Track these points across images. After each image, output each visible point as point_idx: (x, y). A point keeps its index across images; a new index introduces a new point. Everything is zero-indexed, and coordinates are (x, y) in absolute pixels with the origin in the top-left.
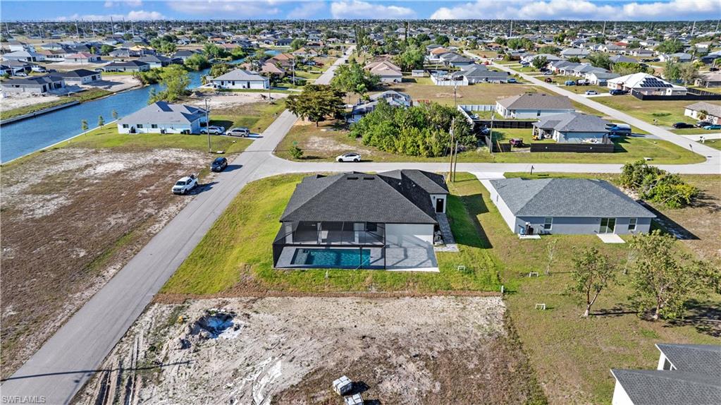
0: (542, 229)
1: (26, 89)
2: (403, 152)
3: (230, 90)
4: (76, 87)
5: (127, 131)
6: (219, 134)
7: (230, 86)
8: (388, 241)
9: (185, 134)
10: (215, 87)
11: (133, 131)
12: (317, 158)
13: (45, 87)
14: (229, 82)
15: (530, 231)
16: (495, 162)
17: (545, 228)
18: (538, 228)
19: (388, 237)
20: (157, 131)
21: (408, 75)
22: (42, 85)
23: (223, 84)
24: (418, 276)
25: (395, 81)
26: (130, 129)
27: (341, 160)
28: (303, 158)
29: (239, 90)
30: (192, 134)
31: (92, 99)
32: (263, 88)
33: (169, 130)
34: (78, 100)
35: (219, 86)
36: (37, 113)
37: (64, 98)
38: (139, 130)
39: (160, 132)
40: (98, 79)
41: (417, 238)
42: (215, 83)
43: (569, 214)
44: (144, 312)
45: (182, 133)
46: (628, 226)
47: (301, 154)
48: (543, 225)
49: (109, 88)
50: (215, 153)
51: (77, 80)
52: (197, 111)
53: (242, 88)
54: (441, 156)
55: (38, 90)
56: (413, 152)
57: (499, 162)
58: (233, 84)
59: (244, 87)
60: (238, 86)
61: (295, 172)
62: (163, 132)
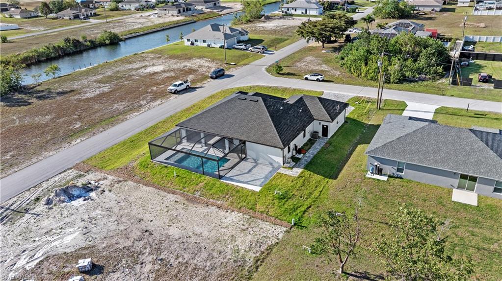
0: (395, 171)
1: (170, 12)
2: (365, 76)
3: (291, 15)
4: (202, 10)
5: (190, 43)
6: (244, 50)
7: (293, 12)
8: (249, 156)
9: (222, 48)
10: (283, 12)
11: (192, 44)
12: (294, 75)
13: (179, 11)
14: (293, 9)
15: (380, 171)
16: (443, 95)
17: (397, 171)
18: (389, 169)
19: (248, 152)
20: (205, 45)
21: (455, 4)
22: (178, 9)
23: (288, 10)
24: (238, 191)
25: (433, 10)
26: (190, 42)
27: (306, 79)
28: (283, 74)
29: (299, 15)
30: (227, 49)
31: (205, 19)
32: (316, 14)
33: (213, 45)
34: (195, 19)
35: (286, 12)
36: (164, 28)
37: (187, 18)
38: (196, 43)
39: (207, 46)
40: (217, 5)
41: (270, 158)
42: (283, 10)
43: (423, 162)
44: (60, 174)
45: (220, 47)
46: (492, 188)
47: (282, 70)
48: (396, 168)
49: (221, 11)
50: (230, 64)
51: (203, 5)
52: (239, 32)
53: (301, 14)
54: (397, 83)
55: (175, 12)
56: (372, 77)
57: (448, 96)
58: (296, 11)
59: (303, 13)
60: (299, 12)
61: (264, 85)
62: (209, 46)
